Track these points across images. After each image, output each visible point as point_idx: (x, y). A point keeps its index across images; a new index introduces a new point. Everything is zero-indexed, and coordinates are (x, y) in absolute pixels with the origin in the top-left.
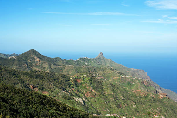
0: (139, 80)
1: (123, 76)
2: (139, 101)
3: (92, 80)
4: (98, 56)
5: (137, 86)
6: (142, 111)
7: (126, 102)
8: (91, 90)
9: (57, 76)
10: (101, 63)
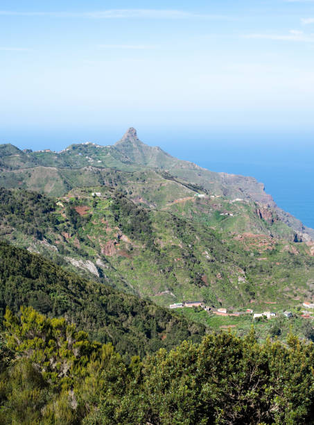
0: (246, 206)
1: (200, 196)
2: (254, 265)
3: (120, 206)
4: (123, 139)
5: (242, 223)
6: (264, 292)
7: (218, 268)
8: (119, 237)
9: (18, 198)
10: (133, 158)
